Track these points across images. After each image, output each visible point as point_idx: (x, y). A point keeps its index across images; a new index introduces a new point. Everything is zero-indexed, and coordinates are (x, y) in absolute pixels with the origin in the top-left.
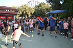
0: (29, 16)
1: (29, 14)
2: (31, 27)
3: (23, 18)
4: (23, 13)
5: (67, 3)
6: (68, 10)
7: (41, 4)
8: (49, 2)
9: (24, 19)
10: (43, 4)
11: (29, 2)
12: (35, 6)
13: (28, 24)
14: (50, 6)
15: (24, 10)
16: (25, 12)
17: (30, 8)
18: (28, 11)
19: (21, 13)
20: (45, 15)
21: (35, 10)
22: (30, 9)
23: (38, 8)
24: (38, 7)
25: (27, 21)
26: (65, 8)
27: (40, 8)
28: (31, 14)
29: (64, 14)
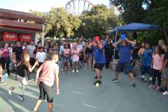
0: (69, 35)
1: (69, 30)
2: (74, 61)
3: (55, 38)
4: (54, 27)
5: (160, 9)
6: (162, 25)
7: (95, 8)
8: (117, 5)
10: (102, 7)
11: (69, 3)
12: (83, 13)
13: (68, 53)
14: (117, 13)
15: (57, 21)
16: (59, 26)
17: (72, 16)
19: (49, 27)
21: (83, 21)
22: (72, 18)
23: (89, 17)
24: (90, 14)
26: (154, 20)
27: (94, 16)
28: (74, 30)
29: (150, 32)
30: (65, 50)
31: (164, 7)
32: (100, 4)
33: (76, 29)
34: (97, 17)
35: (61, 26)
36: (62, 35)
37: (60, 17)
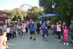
0: (22, 20)
1: (22, 18)
4: (15, 17)
5: (59, 7)
6: (60, 14)
7: (33, 8)
8: (41, 6)
9: (17, 23)
10: (36, 7)
11: (22, 6)
12: (28, 10)
13: (20, 28)
14: (42, 10)
15: (17, 14)
16: (17, 16)
17: (23, 11)
18: (21, 14)
19: (13, 17)
20: (38, 19)
21: (28, 14)
23: (30, 12)
24: (31, 10)
25: (20, 25)
26: (57, 12)
30: (19, 27)
31: (60, 7)
32: (35, 6)
33: (25, 17)
34: (34, 11)
35: (19, 16)
36: (19, 20)
37: (18, 12)
